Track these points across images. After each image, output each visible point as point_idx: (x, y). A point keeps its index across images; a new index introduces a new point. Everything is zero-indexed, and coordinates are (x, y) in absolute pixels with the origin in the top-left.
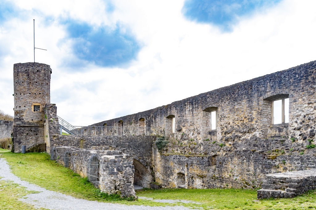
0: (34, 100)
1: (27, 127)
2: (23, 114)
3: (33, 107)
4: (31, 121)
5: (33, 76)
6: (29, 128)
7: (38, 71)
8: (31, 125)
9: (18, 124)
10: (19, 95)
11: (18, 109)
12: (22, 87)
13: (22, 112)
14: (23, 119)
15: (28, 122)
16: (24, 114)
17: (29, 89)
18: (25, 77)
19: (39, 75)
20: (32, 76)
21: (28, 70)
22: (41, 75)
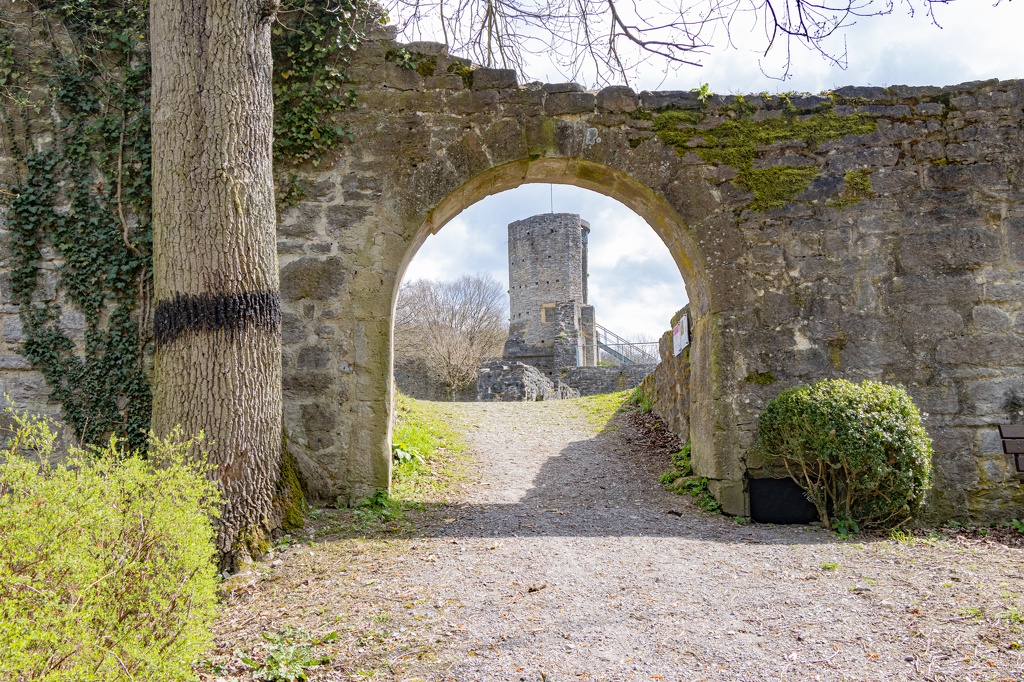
0: (544, 298)
1: (531, 357)
2: (524, 330)
3: (543, 313)
4: (540, 345)
5: (543, 244)
6: (535, 360)
7: (552, 231)
8: (538, 354)
9: (512, 353)
10: (517, 290)
11: (516, 320)
12: (523, 272)
13: (522, 326)
14: (524, 342)
15: (533, 346)
16: (526, 330)
17: (534, 274)
18: (528, 248)
19: (555, 240)
20: (541, 244)
21: (533, 232)
22: (559, 239)
